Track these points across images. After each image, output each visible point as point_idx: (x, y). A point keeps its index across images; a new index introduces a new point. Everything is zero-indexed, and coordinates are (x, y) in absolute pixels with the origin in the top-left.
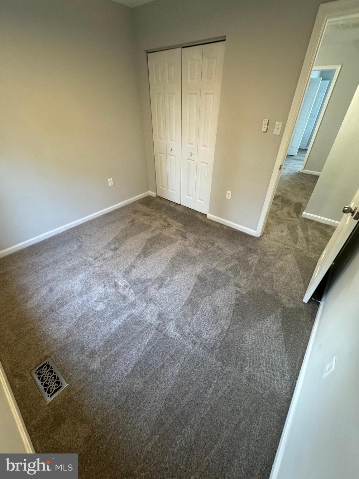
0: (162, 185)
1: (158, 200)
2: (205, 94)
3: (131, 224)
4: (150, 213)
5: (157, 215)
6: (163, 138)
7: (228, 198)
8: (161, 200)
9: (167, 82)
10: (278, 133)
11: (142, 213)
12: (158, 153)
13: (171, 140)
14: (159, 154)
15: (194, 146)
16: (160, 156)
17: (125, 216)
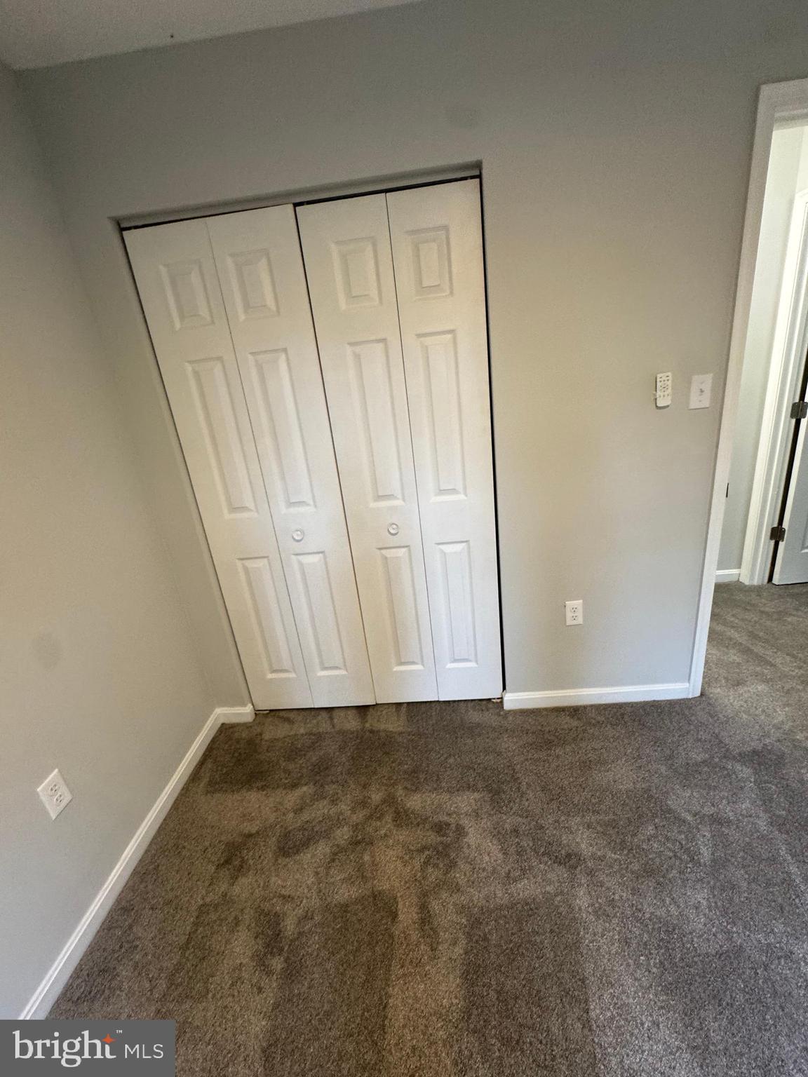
0: (275, 667)
1: (282, 731)
2: (419, 336)
3: (277, 963)
4: (305, 816)
5: (344, 807)
6: (251, 505)
7: (575, 622)
8: (288, 720)
9: (242, 317)
10: (706, 402)
11: (273, 841)
12: (237, 561)
13: (290, 504)
14: (239, 564)
15: (398, 503)
16: (246, 570)
17: (196, 924)
